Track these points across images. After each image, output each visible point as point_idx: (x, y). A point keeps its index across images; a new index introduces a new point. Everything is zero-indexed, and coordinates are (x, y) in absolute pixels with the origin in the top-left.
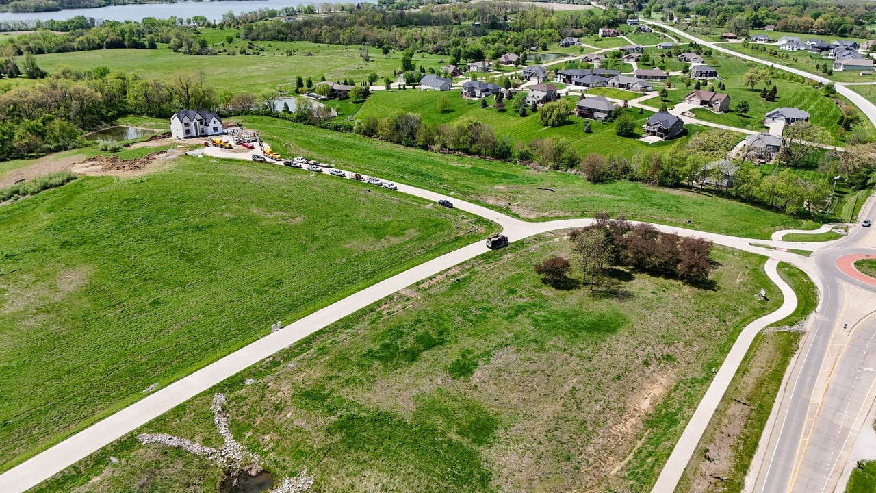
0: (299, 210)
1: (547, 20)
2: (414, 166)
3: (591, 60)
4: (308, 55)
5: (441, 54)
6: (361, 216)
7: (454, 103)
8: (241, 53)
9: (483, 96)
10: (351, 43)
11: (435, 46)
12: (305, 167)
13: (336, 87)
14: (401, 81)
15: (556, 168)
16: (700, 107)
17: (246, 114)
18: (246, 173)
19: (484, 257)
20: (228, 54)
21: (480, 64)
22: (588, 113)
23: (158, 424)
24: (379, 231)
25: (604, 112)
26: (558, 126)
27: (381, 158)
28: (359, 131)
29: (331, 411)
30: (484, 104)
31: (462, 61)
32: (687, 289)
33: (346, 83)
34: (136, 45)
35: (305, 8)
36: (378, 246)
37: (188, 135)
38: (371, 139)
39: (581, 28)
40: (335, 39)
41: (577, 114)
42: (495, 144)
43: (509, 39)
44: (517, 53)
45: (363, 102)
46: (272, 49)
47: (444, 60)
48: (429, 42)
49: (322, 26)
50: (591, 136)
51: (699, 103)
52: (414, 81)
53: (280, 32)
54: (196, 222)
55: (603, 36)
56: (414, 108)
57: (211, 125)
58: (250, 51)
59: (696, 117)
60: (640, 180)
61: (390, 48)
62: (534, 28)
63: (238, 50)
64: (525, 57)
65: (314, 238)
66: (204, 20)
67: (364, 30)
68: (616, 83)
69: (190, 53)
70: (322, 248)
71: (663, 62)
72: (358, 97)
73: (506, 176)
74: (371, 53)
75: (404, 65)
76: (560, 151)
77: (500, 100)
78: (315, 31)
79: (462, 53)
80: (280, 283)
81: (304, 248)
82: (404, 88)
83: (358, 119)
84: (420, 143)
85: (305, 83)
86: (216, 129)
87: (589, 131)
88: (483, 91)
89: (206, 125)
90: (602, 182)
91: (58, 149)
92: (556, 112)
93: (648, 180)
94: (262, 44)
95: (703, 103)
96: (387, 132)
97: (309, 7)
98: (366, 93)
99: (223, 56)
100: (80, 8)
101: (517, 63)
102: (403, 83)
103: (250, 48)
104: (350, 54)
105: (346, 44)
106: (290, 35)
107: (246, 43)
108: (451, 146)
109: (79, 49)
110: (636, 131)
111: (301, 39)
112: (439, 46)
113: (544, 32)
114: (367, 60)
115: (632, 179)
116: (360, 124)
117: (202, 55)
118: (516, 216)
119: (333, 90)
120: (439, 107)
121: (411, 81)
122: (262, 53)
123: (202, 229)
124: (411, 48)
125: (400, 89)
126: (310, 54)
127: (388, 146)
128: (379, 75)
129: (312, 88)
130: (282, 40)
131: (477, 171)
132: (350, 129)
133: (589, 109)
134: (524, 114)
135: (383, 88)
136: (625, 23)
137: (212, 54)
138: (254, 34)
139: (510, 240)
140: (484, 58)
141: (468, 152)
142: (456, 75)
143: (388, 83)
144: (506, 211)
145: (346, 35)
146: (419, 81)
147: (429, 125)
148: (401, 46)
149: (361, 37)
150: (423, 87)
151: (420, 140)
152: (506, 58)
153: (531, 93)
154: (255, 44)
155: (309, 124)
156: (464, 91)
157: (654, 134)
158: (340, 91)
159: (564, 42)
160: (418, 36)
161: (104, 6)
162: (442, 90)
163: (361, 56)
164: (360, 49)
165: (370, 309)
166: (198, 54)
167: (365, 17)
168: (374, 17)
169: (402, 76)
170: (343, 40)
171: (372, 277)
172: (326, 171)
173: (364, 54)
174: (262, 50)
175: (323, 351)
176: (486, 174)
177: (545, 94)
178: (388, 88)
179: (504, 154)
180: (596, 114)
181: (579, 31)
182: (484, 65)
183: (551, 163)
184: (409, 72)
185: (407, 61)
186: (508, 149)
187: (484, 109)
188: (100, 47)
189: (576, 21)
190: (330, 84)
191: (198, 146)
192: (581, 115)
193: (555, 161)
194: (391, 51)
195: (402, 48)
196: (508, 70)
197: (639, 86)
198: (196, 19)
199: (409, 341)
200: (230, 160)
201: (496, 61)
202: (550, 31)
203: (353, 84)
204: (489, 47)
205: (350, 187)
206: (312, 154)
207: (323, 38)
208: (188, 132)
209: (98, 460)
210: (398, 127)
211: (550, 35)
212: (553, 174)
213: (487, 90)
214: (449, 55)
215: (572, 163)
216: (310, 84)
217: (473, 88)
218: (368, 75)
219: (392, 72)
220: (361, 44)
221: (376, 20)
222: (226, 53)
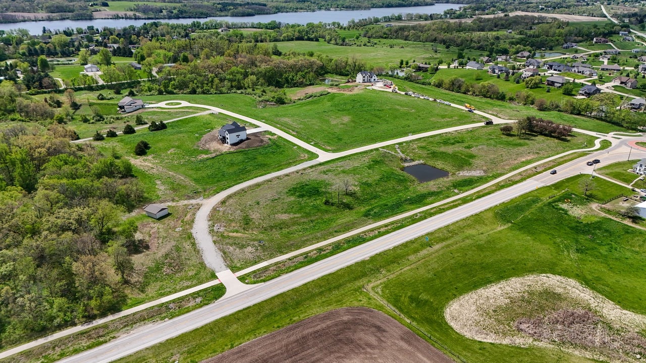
0: (413, 108)
1: (557, 31)
2: (459, 99)
3: (578, 58)
4: (401, 48)
5: (482, 50)
6: (436, 112)
7: (483, 76)
8: (364, 45)
9: (499, 73)
10: (426, 41)
11: (479, 45)
12: (413, 95)
13: (421, 65)
14: (456, 64)
15: (525, 105)
16: (619, 85)
17: (380, 76)
18: (391, 96)
19: (483, 127)
20: (357, 46)
21: (504, 57)
22: (552, 83)
23: (383, 147)
24: (443, 117)
25: (560, 83)
26: (534, 88)
27: (444, 95)
28: (434, 85)
29: (428, 150)
30: (499, 77)
31: (494, 54)
32: (556, 141)
33: (426, 64)
34: (309, 39)
35: (396, 17)
36: (443, 120)
37: (364, 81)
38: (439, 89)
39: (582, 37)
40: (417, 39)
41: (546, 84)
42: (498, 93)
43: (528, 43)
44: (530, 52)
45: (435, 73)
46: (380, 43)
47: (483, 54)
48: (475, 42)
49: (410, 30)
50: (549, 93)
51: (620, 83)
52: (463, 64)
53: (385, 33)
54: (378, 108)
55: (596, 42)
56: (462, 77)
57: (373, 78)
58: (369, 44)
59: (614, 90)
60: (562, 111)
61: (450, 45)
62: (547, 36)
63: (363, 44)
64: (534, 54)
65: (419, 116)
66: (339, 24)
67: (435, 34)
68: (577, 71)
69: (337, 44)
70: (422, 119)
71: (627, 61)
72: (433, 71)
73: (500, 106)
74: (439, 47)
75: (458, 55)
76: (528, 97)
77: (507, 75)
78: (406, 33)
79: (494, 50)
80: (409, 126)
81: (416, 119)
82: (457, 68)
83: (434, 80)
84: (463, 91)
85: (404, 63)
86: (374, 80)
87: (548, 91)
88: (499, 71)
89: (371, 77)
90: (544, 110)
91: (311, 85)
92: (533, 82)
93: (566, 111)
94: (376, 41)
95: (622, 83)
96: (447, 86)
97: (399, 16)
98: (437, 69)
99: (354, 47)
100: (264, 14)
101: (528, 57)
102: (457, 65)
103: (369, 42)
104: (426, 48)
105: (424, 42)
106: (390, 35)
107: (366, 39)
108: (478, 93)
109: (283, 41)
110: (573, 93)
111: (396, 38)
112: (481, 45)
113: (553, 39)
114: (436, 52)
115: (559, 111)
116: (435, 82)
117: (343, 45)
118: (500, 118)
119: (419, 67)
120: (474, 77)
121: (461, 64)
122: (375, 45)
123: (380, 110)
124: (463, 46)
125: (455, 68)
126: (402, 47)
127: (447, 92)
128: (444, 61)
129: (408, 66)
130: (385, 38)
131: (486, 103)
132: (430, 84)
133: (552, 82)
134: (518, 82)
135: (446, 67)
136: (619, 34)
137: (348, 45)
138: (370, 34)
139: (494, 123)
140: (509, 53)
141: (485, 96)
142: (488, 62)
143: (449, 65)
144: (496, 116)
145: (424, 37)
146: (466, 64)
147: (468, 84)
148: (457, 44)
149: (434, 38)
150: (468, 67)
151: (463, 89)
152: (523, 54)
153: (525, 73)
154: (372, 40)
155: (410, 81)
156: (489, 70)
157: (583, 95)
158: (423, 67)
159: (565, 45)
160: (469, 39)
161: (276, 13)
162: (478, 70)
163: (433, 49)
164: (432, 45)
165: (440, 134)
166: (341, 45)
167: (437, 25)
168: (442, 26)
169: (457, 61)
170: (422, 39)
171: (439, 128)
172: (422, 97)
173: (434, 48)
174: (376, 44)
175: (425, 141)
176: (491, 104)
177: (532, 73)
178: (449, 67)
179: (502, 98)
180: (556, 84)
181: (580, 38)
182: (506, 58)
183: (522, 102)
184: (461, 60)
185: (461, 53)
186: (504, 95)
187: (498, 79)
188: (292, 40)
189: (580, 31)
190: (418, 64)
191: (369, 86)
192: (548, 84)
193: (526, 101)
194: (451, 47)
195: (458, 45)
196: (521, 61)
197: (588, 73)
198: (334, 24)
199: (452, 141)
200: (383, 91)
201: (515, 56)
202: (558, 38)
203: (430, 64)
204: (513, 48)
205: (432, 103)
206: (415, 91)
207: (410, 37)
208: (364, 80)
209: (371, 151)
210: (453, 84)
211: (557, 40)
212: (523, 107)
213: (502, 70)
214: (486, 50)
215: (532, 103)
216: (407, 63)
217: (494, 69)
218: (438, 60)
219: (451, 59)
220: (432, 42)
221: (443, 27)
222: (356, 45)
